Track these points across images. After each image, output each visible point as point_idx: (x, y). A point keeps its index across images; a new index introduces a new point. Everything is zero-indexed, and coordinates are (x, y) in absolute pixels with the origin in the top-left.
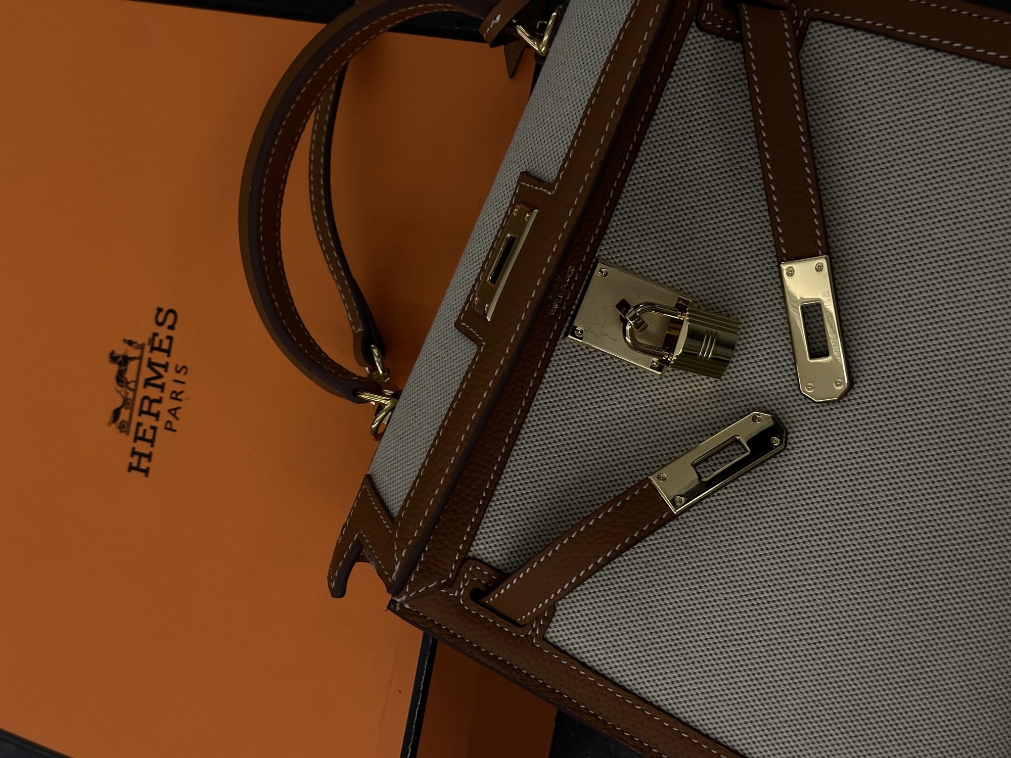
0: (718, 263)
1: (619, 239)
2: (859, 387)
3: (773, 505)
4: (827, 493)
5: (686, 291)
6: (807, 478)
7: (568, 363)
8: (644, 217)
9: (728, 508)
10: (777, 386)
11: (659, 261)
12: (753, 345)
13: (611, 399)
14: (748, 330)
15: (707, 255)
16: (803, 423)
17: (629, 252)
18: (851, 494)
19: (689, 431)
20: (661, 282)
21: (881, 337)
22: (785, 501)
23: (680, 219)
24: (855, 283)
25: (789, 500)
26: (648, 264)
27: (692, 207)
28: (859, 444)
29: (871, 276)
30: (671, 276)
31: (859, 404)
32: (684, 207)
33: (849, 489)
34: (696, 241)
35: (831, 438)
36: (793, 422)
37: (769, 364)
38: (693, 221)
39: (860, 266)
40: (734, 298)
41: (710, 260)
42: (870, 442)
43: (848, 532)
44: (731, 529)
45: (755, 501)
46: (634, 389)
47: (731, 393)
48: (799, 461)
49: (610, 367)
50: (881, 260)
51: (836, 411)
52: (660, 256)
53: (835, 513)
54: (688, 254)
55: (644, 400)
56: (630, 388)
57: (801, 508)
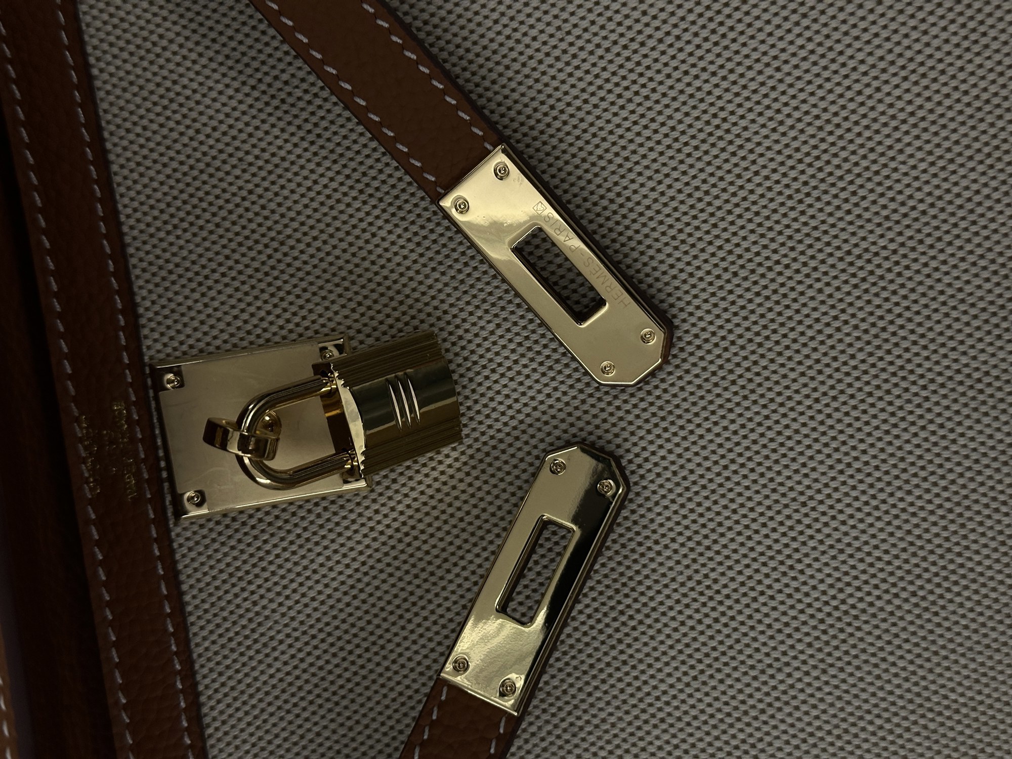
0: (347, 256)
1: (166, 312)
2: (684, 321)
3: (666, 586)
4: (735, 517)
5: (325, 330)
6: (692, 511)
7: (209, 557)
8: (185, 253)
9: (601, 632)
10: (558, 394)
11: (252, 309)
12: (481, 351)
13: (315, 572)
14: (460, 332)
15: (322, 255)
16: (632, 428)
17: (196, 324)
18: (775, 496)
19: (467, 546)
20: (277, 339)
21: (670, 221)
22: (679, 568)
23: (243, 222)
24: (577, 161)
25: (686, 562)
26: (239, 323)
27: (250, 192)
28: (738, 410)
29: (594, 135)
30: (288, 321)
31: (699, 347)
32: (238, 200)
33: (766, 492)
34: (292, 242)
35: (691, 427)
36: (617, 435)
37: (525, 366)
38: (266, 213)
39: (568, 128)
40: (408, 296)
41: (331, 259)
42: (753, 397)
43: (807, 561)
44: (625, 663)
45: (635, 595)
46: (340, 534)
47: (494, 447)
48: (663, 492)
49: (280, 523)
50: (594, 100)
51: (671, 379)
52: (249, 299)
53: (768, 542)
54: (291, 271)
55: (367, 541)
56: (332, 536)
57: (711, 565)
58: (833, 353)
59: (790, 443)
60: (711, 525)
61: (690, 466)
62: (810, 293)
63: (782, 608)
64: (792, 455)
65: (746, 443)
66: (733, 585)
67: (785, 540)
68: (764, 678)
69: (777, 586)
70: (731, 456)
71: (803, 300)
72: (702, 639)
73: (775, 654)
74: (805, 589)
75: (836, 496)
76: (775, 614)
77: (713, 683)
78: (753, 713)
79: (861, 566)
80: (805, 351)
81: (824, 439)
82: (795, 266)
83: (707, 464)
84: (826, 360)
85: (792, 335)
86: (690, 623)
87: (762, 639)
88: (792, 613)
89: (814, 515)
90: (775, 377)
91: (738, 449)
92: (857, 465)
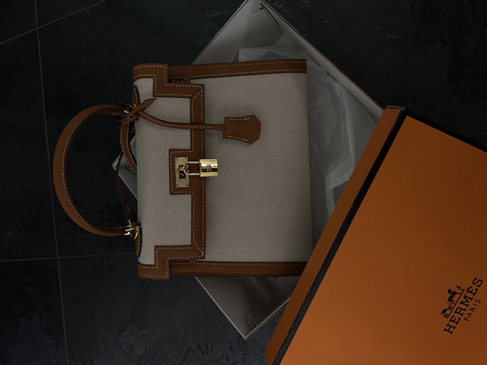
58: (261, 169)
59: (255, 181)
60: (243, 192)
61: (241, 183)
62: (259, 161)
63: (252, 204)
64: (255, 183)
65: (249, 180)
66: (245, 200)
67: (253, 194)
68: (248, 213)
69: (251, 201)
70: (247, 182)
71: (258, 162)
72: (240, 207)
73: (250, 210)
74: (255, 201)
75: (260, 189)
76: (250, 205)
77: (241, 214)
78: (246, 218)
79: (262, 199)
80: (258, 169)
81: (259, 181)
82: (258, 157)
83: (243, 183)
84: (260, 170)
85: (256, 166)
86: (239, 205)
87: (248, 208)
88: (253, 204)
89: (257, 191)
90: (254, 172)
91: (248, 181)
92: (263, 185)
